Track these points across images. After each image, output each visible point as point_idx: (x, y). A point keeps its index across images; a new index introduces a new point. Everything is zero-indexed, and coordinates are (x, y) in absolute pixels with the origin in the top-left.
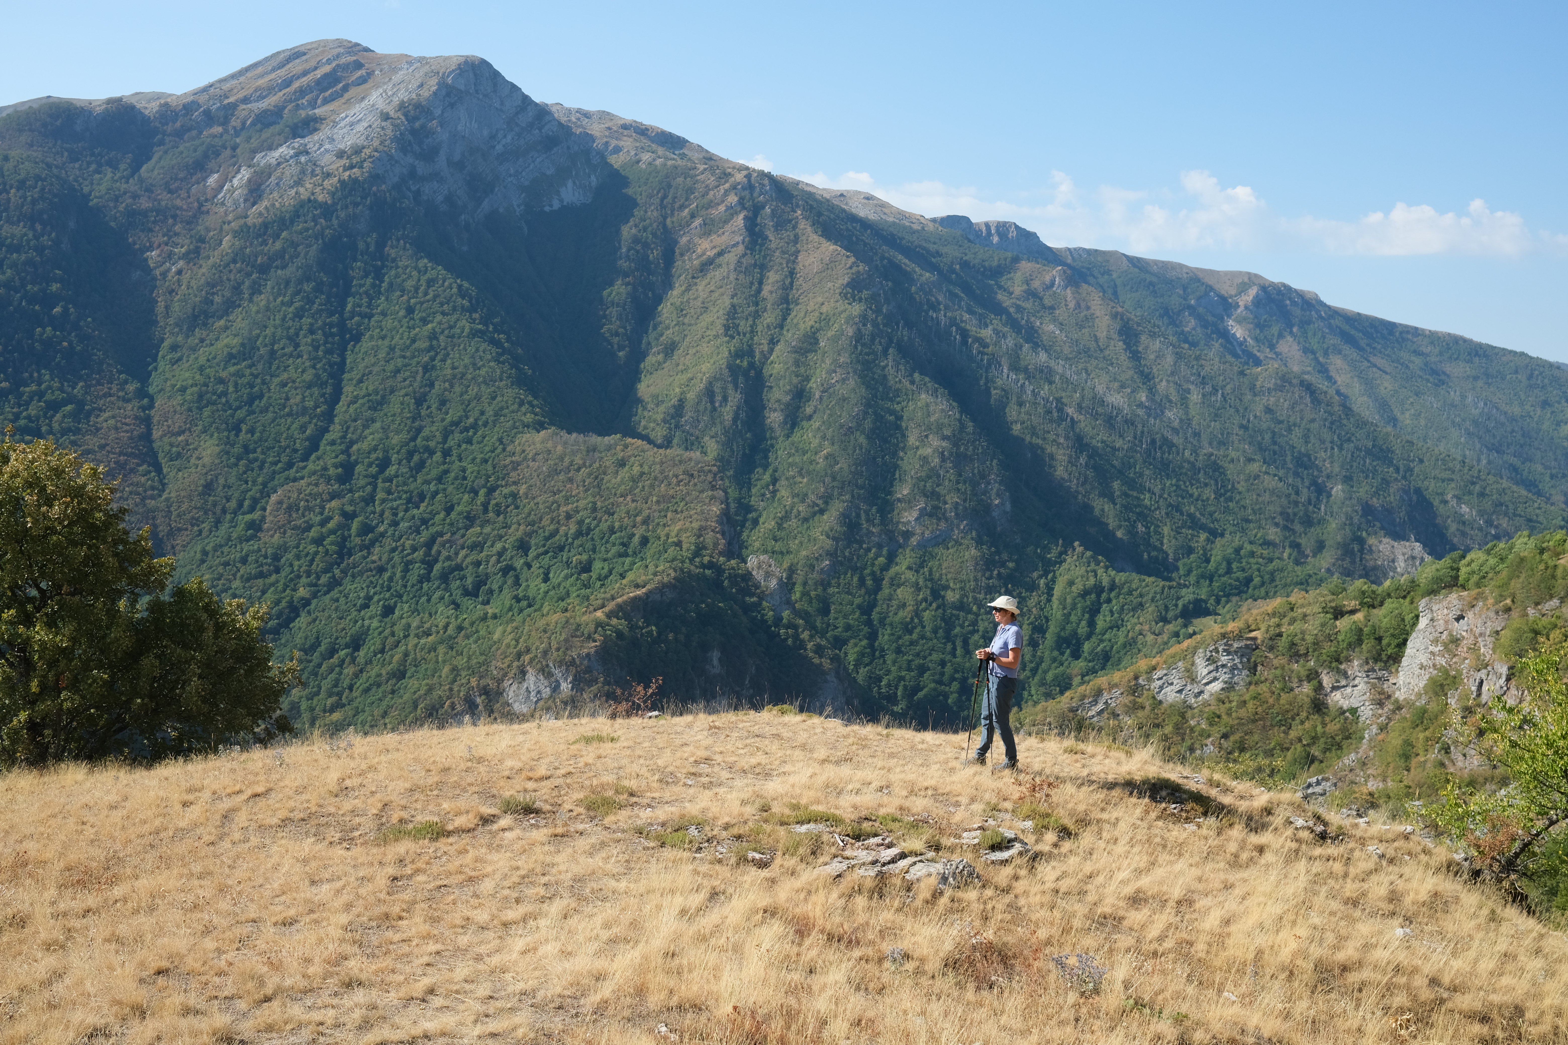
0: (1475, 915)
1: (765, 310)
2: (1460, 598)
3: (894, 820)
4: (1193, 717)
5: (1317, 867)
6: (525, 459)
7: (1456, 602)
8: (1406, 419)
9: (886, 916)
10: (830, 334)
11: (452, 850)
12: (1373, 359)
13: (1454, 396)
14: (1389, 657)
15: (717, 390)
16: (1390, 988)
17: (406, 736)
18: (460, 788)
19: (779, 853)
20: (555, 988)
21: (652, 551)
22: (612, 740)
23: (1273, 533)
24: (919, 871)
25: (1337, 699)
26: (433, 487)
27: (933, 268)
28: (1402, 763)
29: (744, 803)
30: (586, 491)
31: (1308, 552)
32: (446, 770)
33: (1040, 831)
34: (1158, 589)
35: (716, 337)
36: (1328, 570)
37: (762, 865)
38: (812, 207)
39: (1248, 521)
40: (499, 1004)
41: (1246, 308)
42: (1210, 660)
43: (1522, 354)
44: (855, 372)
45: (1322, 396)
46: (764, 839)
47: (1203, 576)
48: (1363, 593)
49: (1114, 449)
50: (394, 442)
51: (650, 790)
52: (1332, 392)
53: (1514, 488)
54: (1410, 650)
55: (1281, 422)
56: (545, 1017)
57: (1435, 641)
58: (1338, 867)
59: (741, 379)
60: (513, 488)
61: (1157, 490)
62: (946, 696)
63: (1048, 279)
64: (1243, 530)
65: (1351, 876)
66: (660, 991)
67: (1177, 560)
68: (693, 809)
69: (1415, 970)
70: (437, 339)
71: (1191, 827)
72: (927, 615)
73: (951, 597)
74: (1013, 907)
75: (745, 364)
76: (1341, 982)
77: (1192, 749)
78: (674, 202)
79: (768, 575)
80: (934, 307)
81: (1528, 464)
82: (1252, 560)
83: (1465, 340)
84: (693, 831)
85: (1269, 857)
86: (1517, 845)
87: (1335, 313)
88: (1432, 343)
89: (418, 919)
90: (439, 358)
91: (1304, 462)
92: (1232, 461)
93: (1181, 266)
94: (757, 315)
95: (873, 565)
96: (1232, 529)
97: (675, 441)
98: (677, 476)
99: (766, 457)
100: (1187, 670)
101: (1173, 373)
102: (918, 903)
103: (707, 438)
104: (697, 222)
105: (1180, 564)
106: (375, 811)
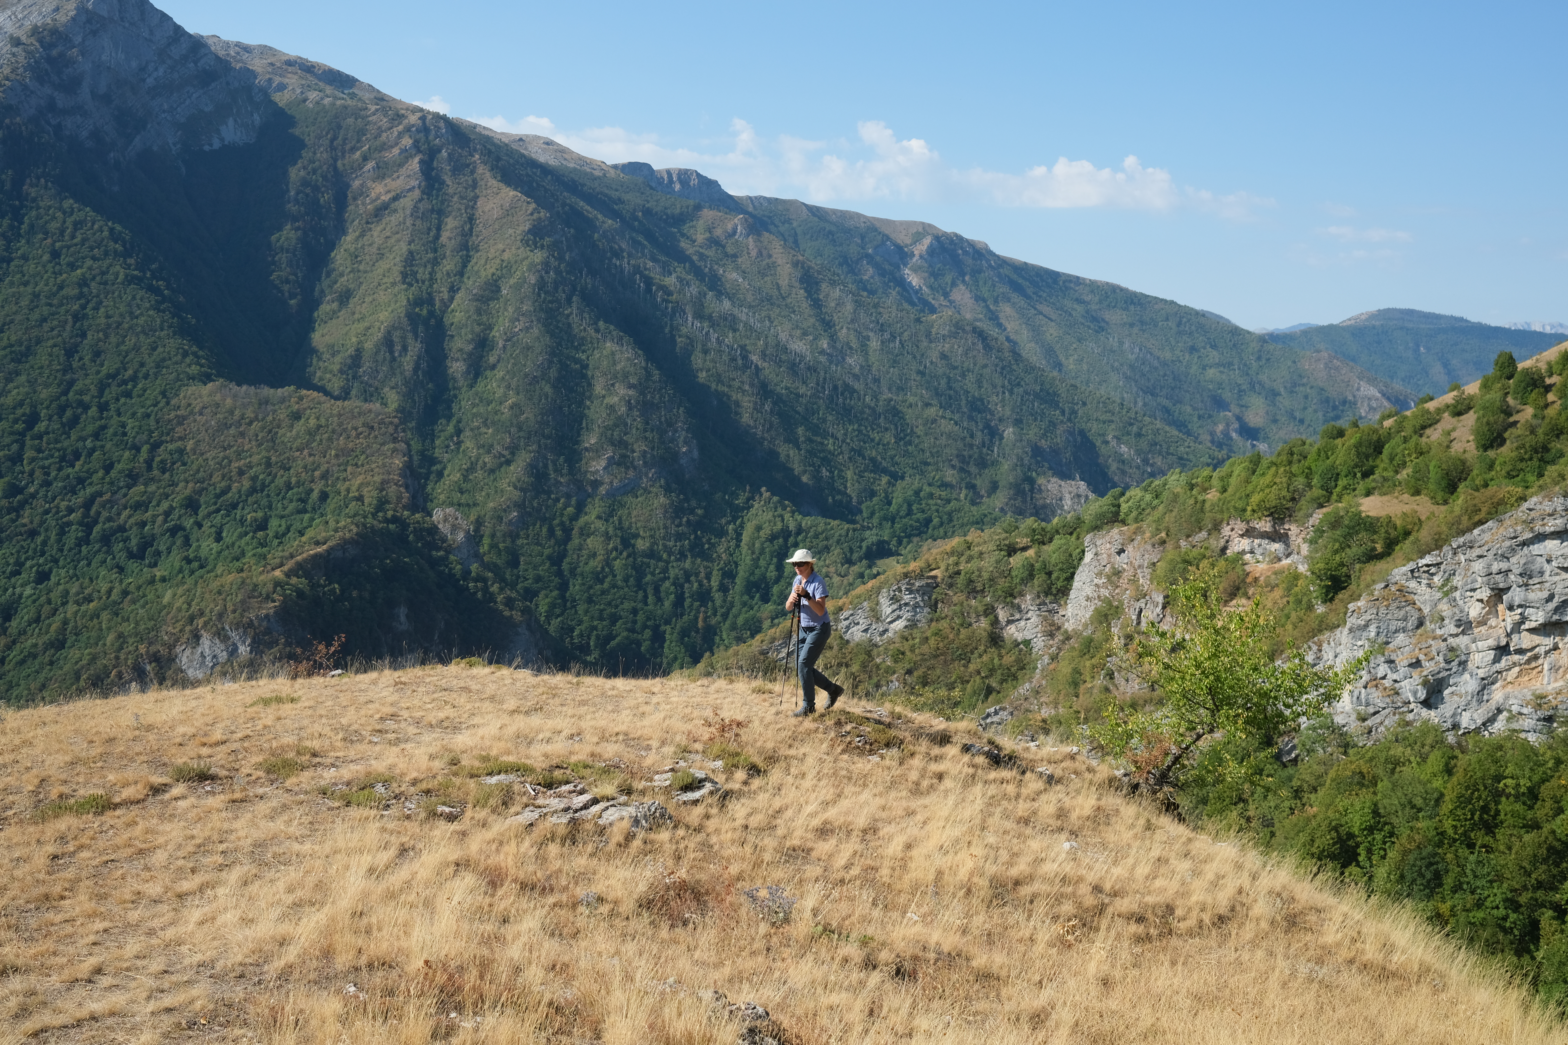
0: (1133, 826)
1: (445, 257)
2: (1121, 533)
3: (586, 767)
4: (879, 655)
5: (992, 790)
6: (192, 413)
7: (1117, 537)
8: (1070, 364)
9: (581, 862)
10: (512, 281)
11: (119, 823)
12: (1039, 307)
13: (1113, 342)
14: (1058, 591)
15: (396, 340)
16: (1059, 899)
17: (66, 708)
18: (127, 758)
19: (470, 806)
20: (237, 956)
21: (332, 506)
22: (293, 700)
23: (950, 475)
24: (612, 815)
25: (1012, 632)
26: (89, 443)
27: (615, 215)
28: (1071, 690)
29: (432, 757)
30: (260, 445)
31: (983, 492)
32: (111, 740)
33: (730, 770)
34: (843, 532)
35: (394, 284)
36: (1002, 510)
37: (451, 818)
38: (490, 152)
39: (927, 464)
40: (174, 978)
41: (921, 257)
42: (894, 599)
43: (1172, 302)
44: (539, 320)
45: (993, 343)
46: (454, 793)
47: (885, 518)
48: (1034, 530)
49: (798, 396)
50: (43, 396)
51: (334, 749)
52: (1002, 338)
53: (1167, 428)
54: (1077, 583)
55: (955, 368)
56: (225, 987)
57: (1099, 574)
58: (1011, 789)
59: (421, 328)
60: (179, 443)
61: (840, 435)
62: (639, 644)
63: (730, 227)
64: (922, 473)
65: (1023, 797)
66: (347, 952)
67: (860, 503)
68: (379, 766)
69: (1080, 880)
70: (88, 286)
71: (875, 759)
72: (617, 564)
73: (642, 545)
74: (706, 845)
75: (425, 312)
76: (1015, 896)
77: (878, 686)
78: (344, 143)
79: (455, 528)
80: (617, 254)
81: (1178, 406)
82: (931, 502)
83: (1122, 289)
84: (380, 788)
85: (948, 783)
86: (1170, 759)
87: (1003, 262)
88: (1092, 292)
89: (82, 897)
90: (90, 306)
91: (977, 407)
92: (911, 406)
93: (859, 215)
94: (435, 262)
95: (562, 515)
96: (911, 471)
97: (354, 392)
98: (356, 429)
99: (450, 408)
100: (873, 610)
101: (853, 321)
102: (612, 846)
103: (386, 389)
104: (370, 165)
105: (863, 507)
106: (31, 788)
